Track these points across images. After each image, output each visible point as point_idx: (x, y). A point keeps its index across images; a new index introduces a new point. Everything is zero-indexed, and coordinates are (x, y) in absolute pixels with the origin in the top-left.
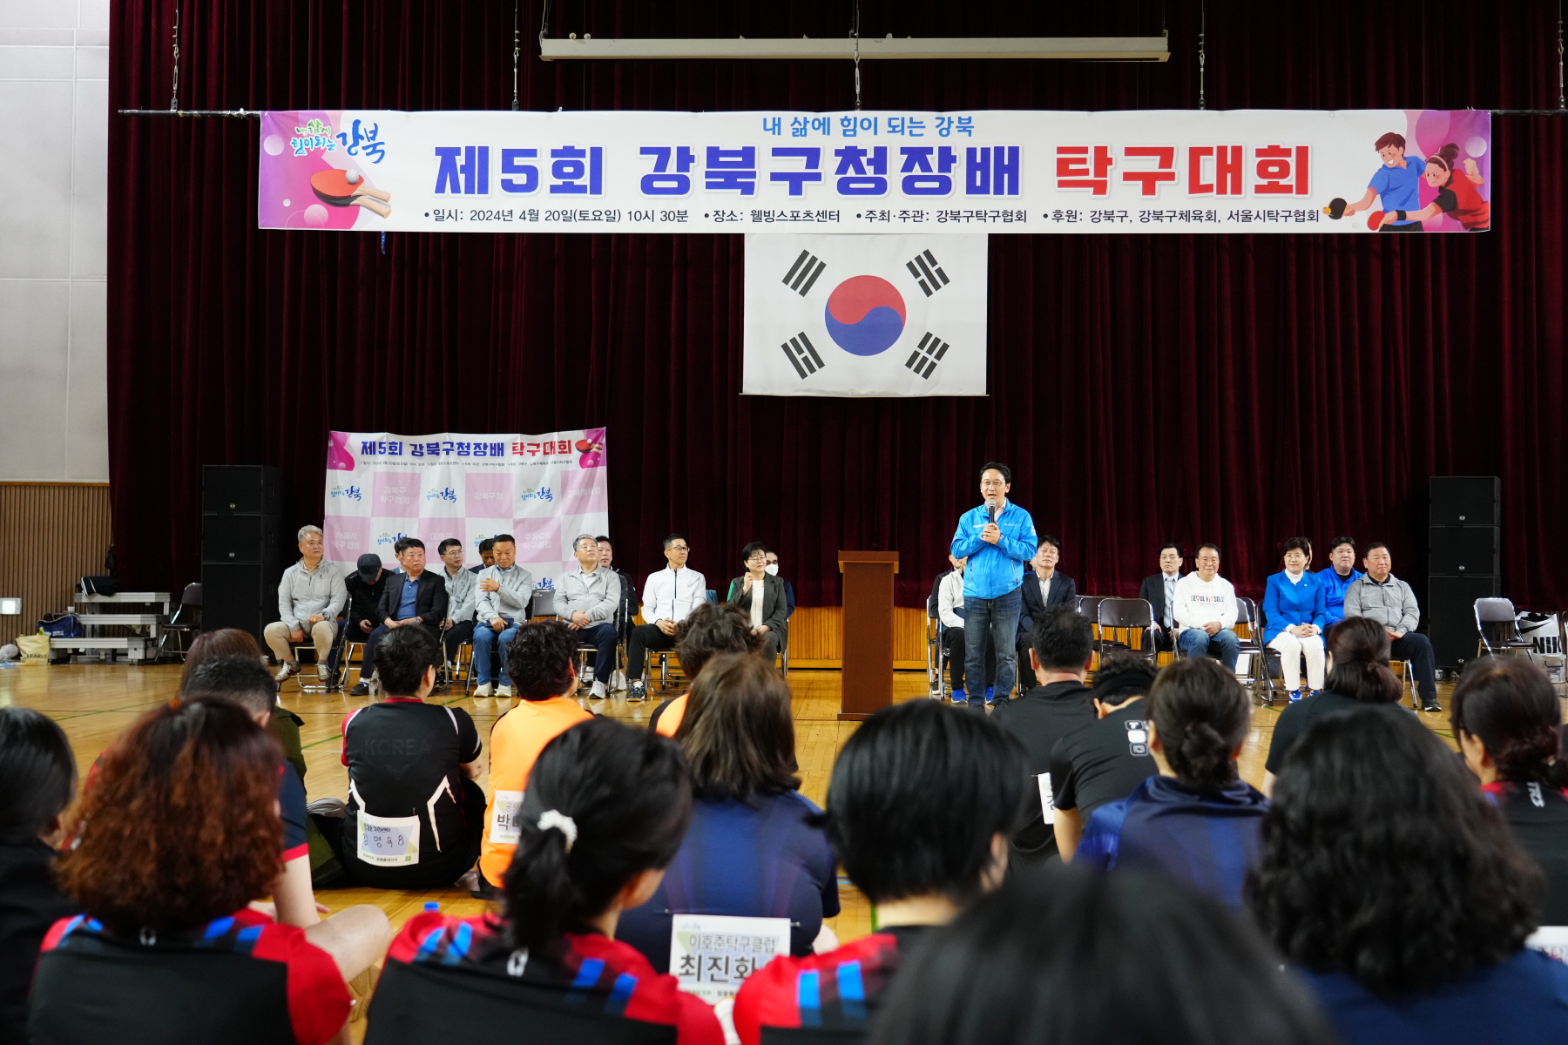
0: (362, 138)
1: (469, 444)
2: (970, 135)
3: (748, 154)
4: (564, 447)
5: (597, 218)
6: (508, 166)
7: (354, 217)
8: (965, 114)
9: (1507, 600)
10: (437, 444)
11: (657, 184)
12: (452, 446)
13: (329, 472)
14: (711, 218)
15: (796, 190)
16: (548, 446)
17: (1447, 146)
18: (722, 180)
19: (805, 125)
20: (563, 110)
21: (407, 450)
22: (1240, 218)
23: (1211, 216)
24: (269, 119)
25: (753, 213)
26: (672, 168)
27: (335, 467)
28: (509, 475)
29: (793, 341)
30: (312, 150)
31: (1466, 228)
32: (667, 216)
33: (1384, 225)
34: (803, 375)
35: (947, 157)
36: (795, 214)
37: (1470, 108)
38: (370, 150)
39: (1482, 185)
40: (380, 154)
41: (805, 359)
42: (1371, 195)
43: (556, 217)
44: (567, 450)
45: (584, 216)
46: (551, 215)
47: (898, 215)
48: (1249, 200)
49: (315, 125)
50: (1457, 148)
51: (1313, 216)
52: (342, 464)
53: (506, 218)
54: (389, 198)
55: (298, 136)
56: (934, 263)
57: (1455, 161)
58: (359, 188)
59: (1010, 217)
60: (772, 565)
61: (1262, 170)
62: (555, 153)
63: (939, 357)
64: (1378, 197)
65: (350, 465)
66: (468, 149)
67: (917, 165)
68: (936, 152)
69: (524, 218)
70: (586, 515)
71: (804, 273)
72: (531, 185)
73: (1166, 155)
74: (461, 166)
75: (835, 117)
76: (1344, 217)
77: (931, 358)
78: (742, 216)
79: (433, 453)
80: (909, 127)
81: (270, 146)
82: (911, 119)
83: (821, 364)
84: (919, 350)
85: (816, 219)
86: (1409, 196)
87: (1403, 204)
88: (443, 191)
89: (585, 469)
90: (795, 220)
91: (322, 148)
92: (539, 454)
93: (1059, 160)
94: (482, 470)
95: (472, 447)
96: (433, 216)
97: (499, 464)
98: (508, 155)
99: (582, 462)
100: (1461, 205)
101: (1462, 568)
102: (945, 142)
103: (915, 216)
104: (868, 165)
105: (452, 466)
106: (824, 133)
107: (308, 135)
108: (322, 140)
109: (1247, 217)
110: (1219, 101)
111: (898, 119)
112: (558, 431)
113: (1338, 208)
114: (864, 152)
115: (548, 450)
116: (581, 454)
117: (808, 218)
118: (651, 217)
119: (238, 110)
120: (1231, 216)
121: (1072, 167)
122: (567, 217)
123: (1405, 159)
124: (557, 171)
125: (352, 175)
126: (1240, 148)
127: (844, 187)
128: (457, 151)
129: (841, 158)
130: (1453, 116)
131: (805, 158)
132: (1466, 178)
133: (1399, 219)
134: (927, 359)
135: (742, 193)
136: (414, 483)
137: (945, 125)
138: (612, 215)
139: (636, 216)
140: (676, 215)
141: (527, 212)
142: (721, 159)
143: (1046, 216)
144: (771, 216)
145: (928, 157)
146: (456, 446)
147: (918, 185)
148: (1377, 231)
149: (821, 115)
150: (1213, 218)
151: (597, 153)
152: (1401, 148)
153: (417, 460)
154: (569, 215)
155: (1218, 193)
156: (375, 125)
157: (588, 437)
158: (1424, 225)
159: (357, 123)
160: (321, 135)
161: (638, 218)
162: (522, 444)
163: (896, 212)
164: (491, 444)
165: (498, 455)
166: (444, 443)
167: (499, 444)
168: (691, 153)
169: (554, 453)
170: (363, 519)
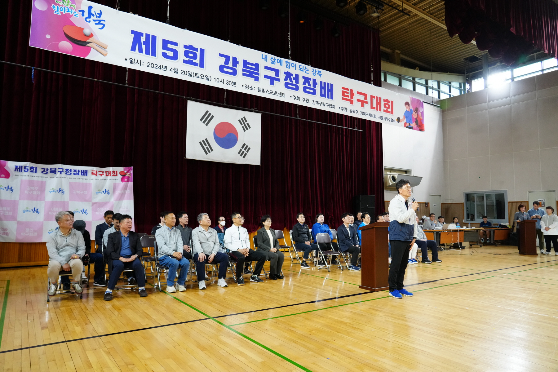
0: (93, 16)
1: (71, 170)
2: (321, 77)
3: (257, 65)
4: (115, 174)
5: (202, 78)
6: (165, 47)
8: (320, 70)
10: (55, 169)
11: (225, 69)
12: (63, 170)
14: (244, 87)
15: (272, 83)
16: (107, 173)
17: (416, 108)
18: (248, 73)
19: (275, 61)
20: (188, 30)
21: (39, 171)
26: (230, 64)
28: (90, 184)
29: (203, 141)
30: (64, 14)
31: (420, 130)
32: (228, 83)
34: (207, 153)
35: (315, 83)
36: (272, 92)
38: (97, 22)
40: (102, 25)
41: (207, 148)
42: (404, 117)
43: (186, 74)
45: (197, 76)
46: (183, 72)
48: (382, 114)
49: (67, 2)
50: (418, 109)
51: (394, 121)
52: (3, 175)
53: (164, 69)
54: (106, 47)
55: (56, 4)
57: (418, 112)
58: (90, 39)
59: (331, 106)
61: (385, 106)
62: (185, 47)
63: (248, 151)
64: (405, 119)
66: (147, 34)
67: (307, 83)
68: (312, 80)
70: (124, 201)
71: (207, 118)
72: (175, 57)
73: (366, 96)
74: (143, 42)
75: (284, 60)
77: (245, 152)
78: (255, 89)
79: (53, 172)
80: (305, 70)
82: (305, 67)
83: (212, 150)
84: (242, 149)
85: (278, 95)
88: (135, 51)
89: (124, 183)
91: (71, 14)
92: (104, 176)
93: (342, 91)
94: (77, 181)
96: (129, 61)
97: (85, 179)
98: (165, 43)
99: (122, 180)
100: (419, 124)
102: (314, 78)
103: (306, 101)
104: (294, 79)
105: (63, 179)
106: (281, 65)
107: (63, 6)
108: (70, 10)
109: (382, 119)
111: (302, 66)
112: (112, 167)
113: (399, 120)
114: (292, 75)
115: (108, 174)
116: (122, 176)
117: (276, 94)
118: (223, 82)
120: (379, 117)
121: (345, 94)
123: (410, 109)
124: (186, 54)
125: (87, 31)
126: (381, 98)
127: (286, 86)
128: (142, 34)
129: (286, 75)
130: (417, 100)
131: (275, 72)
132: (420, 117)
133: (409, 125)
135: (255, 80)
136: (42, 187)
137: (314, 72)
138: (208, 78)
139: (217, 80)
140: (232, 83)
141: (173, 69)
142: (248, 65)
143: (340, 108)
144: (264, 91)
145: (310, 81)
146: (65, 170)
147: (307, 90)
148: (406, 128)
149: (280, 58)
150: (375, 117)
151: (202, 51)
152: (409, 106)
153: (44, 175)
154: (191, 73)
155: (377, 110)
156: (100, 11)
157: (125, 170)
158: (413, 128)
159: (90, 8)
162: (96, 171)
163: (301, 98)
164: (82, 171)
165: (85, 175)
166: (59, 169)
167: (85, 171)
168: (237, 61)
169: (111, 175)
170: (15, 201)
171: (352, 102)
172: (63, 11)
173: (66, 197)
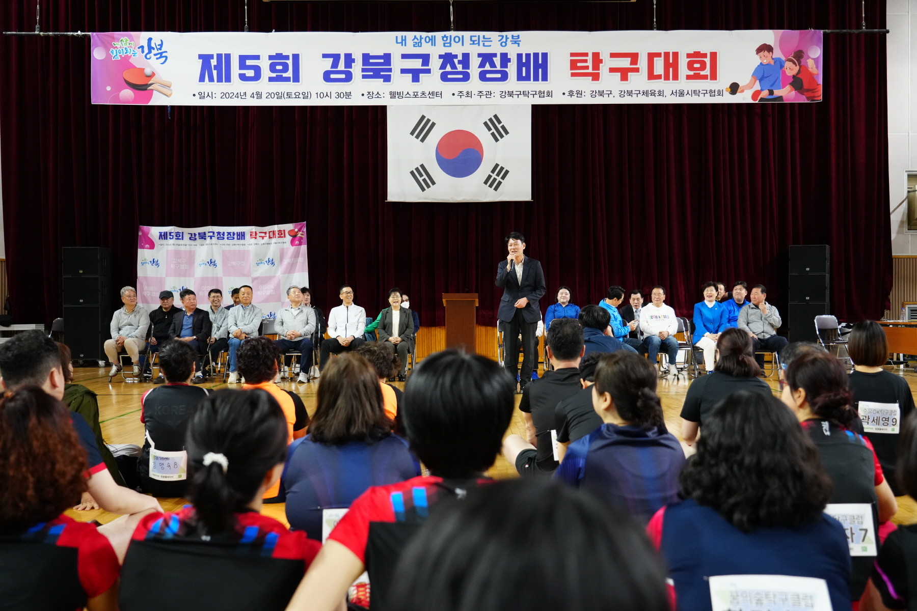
0: (154, 49)
1: (224, 233)
2: (519, 46)
3: (387, 58)
4: (281, 234)
5: (297, 97)
6: (243, 66)
7: (150, 97)
8: (515, 33)
9: (833, 316)
10: (205, 233)
11: (333, 76)
12: (214, 234)
13: (139, 251)
14: (366, 96)
15: (416, 79)
16: (271, 234)
17: (797, 52)
18: (372, 73)
19: (421, 40)
20: (275, 31)
21: (186, 237)
22: (678, 95)
23: (661, 93)
24: (96, 38)
25: (391, 93)
26: (341, 66)
27: (143, 248)
28: (248, 251)
29: (417, 169)
30: (123, 56)
31: (808, 100)
32: (339, 95)
33: (761, 98)
34: (423, 189)
35: (505, 59)
36: (416, 94)
37: (811, 29)
38: (159, 56)
39: (818, 74)
40: (165, 58)
41: (424, 180)
42: (754, 80)
43: (273, 96)
44: (283, 235)
45: (289, 95)
46: (270, 95)
47: (477, 94)
48: (683, 84)
49: (125, 41)
50: (804, 53)
51: (720, 93)
52: (147, 246)
53: (243, 97)
54: (171, 85)
55: (114, 48)
56: (499, 122)
57: (802, 60)
58: (152, 79)
59: (543, 95)
60: (405, 302)
61: (690, 66)
62: (271, 57)
63: (503, 178)
64: (758, 81)
65: (152, 246)
66: (218, 55)
67: (488, 64)
68: (499, 56)
69: (253, 97)
70: (295, 274)
71: (423, 128)
72: (257, 77)
73: (634, 57)
74: (214, 66)
75: (439, 35)
76: (738, 94)
77: (499, 179)
78: (384, 95)
79: (202, 238)
80: (482, 41)
81: (97, 54)
82: (484, 36)
83: (433, 183)
84: (491, 174)
85: (428, 97)
86: (776, 81)
87: (772, 85)
88: (204, 81)
89: (294, 247)
90: (416, 97)
91: (129, 55)
92: (266, 238)
93: (571, 61)
94: (232, 248)
95: (226, 234)
96: (197, 96)
97: (242, 245)
98: (243, 59)
99: (292, 243)
100: (805, 87)
101: (808, 298)
102: (504, 50)
103: (486, 94)
104: (458, 64)
105: (214, 246)
106: (432, 45)
107: (120, 47)
108: (129, 50)
109: (682, 94)
110: (665, 25)
111: (476, 36)
112: (278, 224)
113: (734, 88)
114: (456, 56)
115: (272, 236)
116: (291, 238)
117: (423, 96)
118: (329, 95)
119: (77, 32)
120: (673, 93)
121: (579, 64)
122: (279, 96)
123: (773, 59)
124: (272, 68)
125: (148, 71)
126: (677, 53)
127: (444, 77)
128: (211, 56)
129: (442, 60)
130: (801, 34)
131: (421, 60)
132: (808, 70)
133: (769, 95)
134: (497, 179)
135: (384, 81)
136: (191, 257)
137: (504, 40)
138: (306, 95)
139: (321, 95)
140: (345, 94)
141: (255, 93)
142: (371, 61)
143: (564, 94)
144: (401, 95)
145: (494, 59)
146: (216, 234)
147: (488, 76)
148: (757, 102)
149: (430, 34)
150: (662, 94)
151: (296, 57)
152: (771, 53)
153: (192, 242)
154: (280, 95)
155: (665, 79)
156: (161, 41)
157: (295, 228)
158: (784, 98)
159: (150, 40)
160: (129, 47)
161: (322, 96)
162: (256, 232)
163: (475, 92)
164: (237, 233)
165: (242, 239)
166: (209, 232)
167: (242, 232)
168: (353, 57)
169: (275, 237)
170: (161, 278)
171: (596, 77)
172: (122, 54)
173: (219, 271)
